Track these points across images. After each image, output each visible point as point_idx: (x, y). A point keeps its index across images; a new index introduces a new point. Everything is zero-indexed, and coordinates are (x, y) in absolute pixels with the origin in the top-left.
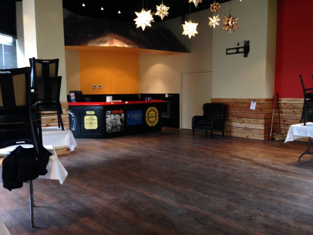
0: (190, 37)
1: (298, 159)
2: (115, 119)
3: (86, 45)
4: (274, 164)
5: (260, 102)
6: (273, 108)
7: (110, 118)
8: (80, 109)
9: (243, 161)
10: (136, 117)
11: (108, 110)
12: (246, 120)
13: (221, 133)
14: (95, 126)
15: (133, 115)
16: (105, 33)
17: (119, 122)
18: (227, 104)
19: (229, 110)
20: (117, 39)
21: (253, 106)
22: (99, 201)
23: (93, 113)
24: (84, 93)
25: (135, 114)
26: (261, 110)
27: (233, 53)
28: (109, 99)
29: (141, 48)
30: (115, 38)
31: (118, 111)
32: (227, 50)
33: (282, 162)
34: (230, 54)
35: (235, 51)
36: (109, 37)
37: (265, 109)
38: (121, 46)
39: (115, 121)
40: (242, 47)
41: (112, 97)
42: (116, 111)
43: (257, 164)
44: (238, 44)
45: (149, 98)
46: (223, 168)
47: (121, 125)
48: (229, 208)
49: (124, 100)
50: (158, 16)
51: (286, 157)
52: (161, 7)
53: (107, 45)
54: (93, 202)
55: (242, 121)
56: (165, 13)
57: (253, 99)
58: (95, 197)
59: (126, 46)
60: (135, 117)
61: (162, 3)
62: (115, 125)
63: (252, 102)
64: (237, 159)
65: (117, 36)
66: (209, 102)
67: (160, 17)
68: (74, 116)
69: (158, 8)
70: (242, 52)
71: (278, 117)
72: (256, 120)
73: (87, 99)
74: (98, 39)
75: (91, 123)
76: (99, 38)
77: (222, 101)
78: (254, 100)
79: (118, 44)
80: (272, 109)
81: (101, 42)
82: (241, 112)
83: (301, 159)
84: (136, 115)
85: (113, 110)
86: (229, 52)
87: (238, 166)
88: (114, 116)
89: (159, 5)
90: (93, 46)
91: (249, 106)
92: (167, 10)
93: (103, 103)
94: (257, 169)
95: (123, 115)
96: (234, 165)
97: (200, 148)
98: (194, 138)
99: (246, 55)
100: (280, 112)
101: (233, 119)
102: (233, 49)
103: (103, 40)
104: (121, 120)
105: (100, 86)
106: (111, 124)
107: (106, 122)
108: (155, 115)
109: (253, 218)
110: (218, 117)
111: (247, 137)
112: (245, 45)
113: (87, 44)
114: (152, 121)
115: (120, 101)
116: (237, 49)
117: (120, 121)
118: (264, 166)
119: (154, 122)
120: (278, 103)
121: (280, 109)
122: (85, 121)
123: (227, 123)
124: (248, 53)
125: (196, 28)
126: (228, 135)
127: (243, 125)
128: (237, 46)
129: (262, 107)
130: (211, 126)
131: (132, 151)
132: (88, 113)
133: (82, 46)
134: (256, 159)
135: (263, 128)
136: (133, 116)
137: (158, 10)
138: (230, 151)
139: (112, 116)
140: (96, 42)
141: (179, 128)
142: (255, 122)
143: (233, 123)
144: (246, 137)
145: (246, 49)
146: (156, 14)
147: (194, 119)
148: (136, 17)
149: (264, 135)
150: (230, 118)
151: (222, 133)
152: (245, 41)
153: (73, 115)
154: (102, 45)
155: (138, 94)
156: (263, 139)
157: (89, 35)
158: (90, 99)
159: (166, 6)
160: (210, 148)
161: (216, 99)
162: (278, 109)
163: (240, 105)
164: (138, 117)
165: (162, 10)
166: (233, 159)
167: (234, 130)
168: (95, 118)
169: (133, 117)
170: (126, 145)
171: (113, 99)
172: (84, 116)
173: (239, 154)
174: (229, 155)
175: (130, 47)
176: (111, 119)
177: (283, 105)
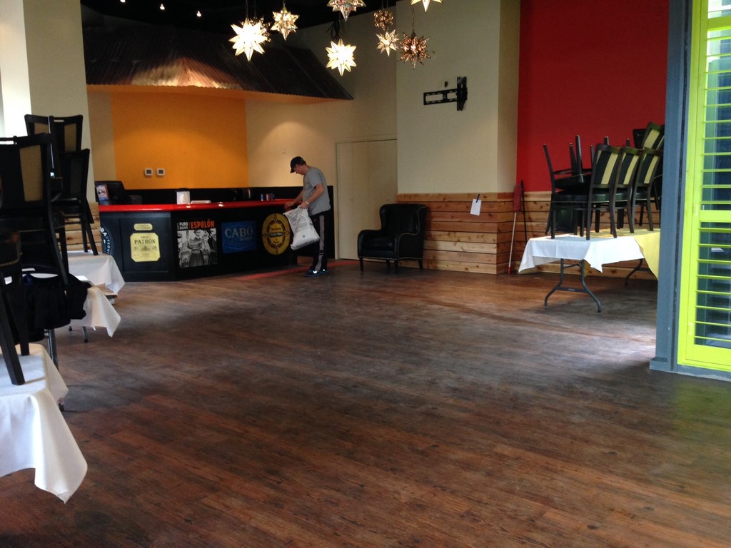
0: (342, 72)
1: (544, 302)
2: (196, 239)
3: (129, 84)
4: (499, 311)
5: (488, 199)
6: (514, 212)
7: (186, 237)
8: (120, 219)
9: (446, 308)
10: (241, 235)
11: (182, 222)
12: (464, 236)
13: (415, 265)
14: (154, 255)
15: (235, 230)
16: (170, 56)
17: (206, 247)
18: (427, 204)
19: (432, 217)
20: (196, 71)
21: (476, 209)
22: (176, 373)
23: (150, 226)
24: (127, 187)
25: (241, 230)
26: (490, 215)
27: (436, 102)
28: (182, 198)
29: (248, 89)
30: (191, 69)
31: (202, 222)
32: (425, 94)
33: (515, 307)
34: (431, 103)
35: (440, 97)
36: (177, 66)
37: (498, 214)
38: (204, 85)
39: (197, 243)
40: (453, 91)
41: (189, 192)
42: (198, 222)
43: (470, 311)
44: (446, 84)
45: (267, 196)
46: (407, 319)
47: (211, 253)
48: (401, 371)
49: (215, 201)
50: (276, 31)
51: (525, 299)
52: (283, 14)
53: (174, 83)
54: (165, 376)
55: (456, 239)
56: (289, 27)
57: (476, 194)
58: (168, 369)
59: (216, 85)
60: (239, 235)
61: (284, 8)
62: (196, 252)
63: (475, 200)
64: (436, 306)
65: (196, 63)
66: (392, 201)
67: (282, 35)
68: (107, 235)
69: (277, 16)
70: (454, 100)
71: (524, 230)
72: (483, 236)
73: (133, 198)
74: (154, 70)
75: (145, 249)
76: (157, 67)
77: (417, 200)
78: (478, 197)
79: (198, 81)
80: (511, 214)
81: (162, 77)
82: (453, 220)
83: (548, 302)
84: (243, 231)
85: (193, 221)
86: (429, 98)
87: (434, 316)
88: (195, 232)
89: (279, 12)
90: (144, 84)
91: (469, 208)
92: (294, 21)
93: (171, 207)
94: (466, 320)
95: (214, 231)
96: (429, 315)
97: (371, 291)
98: (362, 274)
99: (460, 107)
100: (527, 220)
101: (440, 236)
102: (436, 93)
103: (165, 72)
104: (210, 241)
105: (161, 172)
106: (190, 250)
107: (177, 246)
108: (282, 230)
109: (437, 381)
110: (411, 231)
111: (467, 269)
112: (459, 85)
113: (131, 79)
114: (276, 245)
115: (208, 202)
116: (445, 93)
117: (207, 245)
118: (481, 314)
119: (280, 245)
120: (524, 201)
121: (527, 214)
122: (133, 245)
123: (428, 244)
124: (464, 102)
125: (352, 55)
126: (431, 267)
127: (458, 247)
128: (443, 88)
129: (492, 209)
130: (395, 250)
131: (235, 300)
132: (137, 227)
133: (119, 84)
134: (471, 305)
135: (495, 251)
136: (237, 233)
137: (276, 20)
138: (428, 295)
139: (191, 232)
140: (151, 76)
141: (334, 257)
142: (481, 240)
143: (439, 243)
144: (464, 270)
145: (462, 95)
146: (274, 28)
147: (362, 236)
148: (234, 34)
149: (497, 264)
150: (433, 233)
151: (418, 264)
152: (458, 78)
153: (105, 231)
154: (164, 83)
155: (246, 189)
156: (494, 272)
157: (135, 62)
158: (141, 197)
159: (292, 14)
160: (389, 290)
161: (405, 196)
162: (524, 212)
163: (453, 206)
164: (247, 235)
165: (285, 21)
166: (429, 306)
167: (441, 257)
168: (155, 237)
169: (235, 236)
170: (223, 289)
171: (192, 199)
172: (131, 234)
173: (443, 298)
174: (423, 301)
175: (225, 88)
176: (189, 240)
177: (532, 206)
